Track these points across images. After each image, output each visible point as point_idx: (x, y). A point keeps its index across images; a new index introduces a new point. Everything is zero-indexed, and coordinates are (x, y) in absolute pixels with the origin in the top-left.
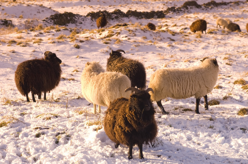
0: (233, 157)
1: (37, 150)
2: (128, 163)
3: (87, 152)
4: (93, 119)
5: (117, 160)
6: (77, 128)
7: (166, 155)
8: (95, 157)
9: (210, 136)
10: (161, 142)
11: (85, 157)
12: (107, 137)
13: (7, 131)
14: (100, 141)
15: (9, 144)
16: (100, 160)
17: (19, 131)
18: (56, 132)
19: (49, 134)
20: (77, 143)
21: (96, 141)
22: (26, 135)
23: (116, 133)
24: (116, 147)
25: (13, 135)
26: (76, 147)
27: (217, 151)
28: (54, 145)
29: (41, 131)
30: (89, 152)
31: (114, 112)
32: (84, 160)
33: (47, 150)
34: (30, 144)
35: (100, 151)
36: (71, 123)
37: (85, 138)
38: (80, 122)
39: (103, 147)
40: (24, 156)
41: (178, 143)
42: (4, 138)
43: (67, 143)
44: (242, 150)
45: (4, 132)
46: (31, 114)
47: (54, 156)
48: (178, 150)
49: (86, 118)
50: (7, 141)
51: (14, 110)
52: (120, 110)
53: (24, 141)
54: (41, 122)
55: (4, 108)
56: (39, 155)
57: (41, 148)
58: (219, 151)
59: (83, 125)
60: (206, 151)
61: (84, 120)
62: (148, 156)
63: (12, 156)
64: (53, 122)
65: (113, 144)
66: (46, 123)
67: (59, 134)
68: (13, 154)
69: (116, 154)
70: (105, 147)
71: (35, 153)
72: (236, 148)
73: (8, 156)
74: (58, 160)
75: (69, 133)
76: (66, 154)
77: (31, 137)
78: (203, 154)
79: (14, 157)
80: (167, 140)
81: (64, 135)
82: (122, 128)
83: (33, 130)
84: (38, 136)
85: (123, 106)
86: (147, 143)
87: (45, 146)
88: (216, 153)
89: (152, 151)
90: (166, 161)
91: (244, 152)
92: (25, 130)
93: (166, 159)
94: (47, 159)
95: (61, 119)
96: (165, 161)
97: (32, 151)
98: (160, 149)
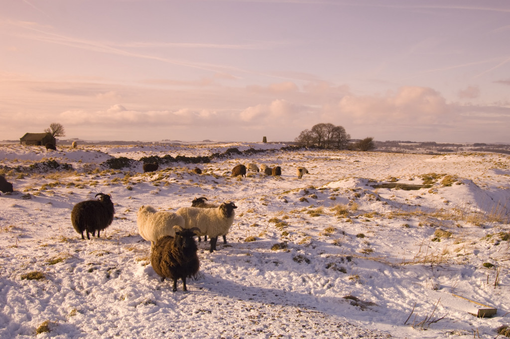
0: (266, 288)
1: (90, 284)
2: (173, 295)
3: (135, 285)
4: (142, 255)
5: (162, 292)
6: (127, 263)
7: (207, 287)
8: (143, 290)
9: (247, 269)
10: (203, 275)
11: (133, 290)
12: (154, 272)
13: (63, 266)
14: (147, 275)
15: (64, 279)
16: (147, 293)
17: (74, 266)
18: (107, 267)
19: (101, 269)
20: (127, 277)
21: (144, 275)
22: (80, 270)
23: (162, 267)
24: (163, 280)
25: (68, 270)
26: (126, 281)
27: (252, 282)
28: (105, 279)
29: (94, 266)
30: (137, 285)
31: (160, 248)
32: (132, 293)
33: (99, 284)
34: (83, 278)
35: (147, 284)
36: (122, 259)
37: (134, 273)
38: (130, 258)
39: (150, 281)
40: (78, 289)
41: (218, 276)
42: (60, 273)
43: (117, 277)
44: (275, 281)
45: (60, 267)
46: (85, 250)
47: (105, 289)
48: (218, 283)
49: (135, 254)
50: (62, 276)
51: (70, 247)
52: (166, 247)
53: (78, 276)
54: (94, 258)
55: (61, 245)
56: (91, 289)
57: (93, 282)
58: (255, 282)
59: (132, 261)
60: (243, 283)
61: (133, 256)
62: (191, 289)
63: (67, 289)
64: (105, 258)
65: (160, 278)
66: (98, 259)
67: (110, 269)
68: (67, 288)
69: (162, 287)
70: (152, 281)
71: (88, 287)
72: (269, 280)
73: (63, 289)
74: (109, 293)
75: (119, 268)
76: (116, 288)
77: (85, 272)
78: (240, 285)
79: (68, 290)
80: (209, 274)
81: (114, 270)
82: (168, 263)
83: (87, 266)
84: (91, 271)
85: (169, 243)
86: (190, 277)
87: (97, 280)
88: (251, 285)
89: (195, 284)
90: (207, 293)
91: (276, 283)
92: (79, 266)
93: (207, 291)
94: (98, 292)
95: (112, 255)
96: (205, 292)
97: (85, 285)
98: (202, 282)
